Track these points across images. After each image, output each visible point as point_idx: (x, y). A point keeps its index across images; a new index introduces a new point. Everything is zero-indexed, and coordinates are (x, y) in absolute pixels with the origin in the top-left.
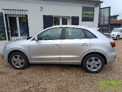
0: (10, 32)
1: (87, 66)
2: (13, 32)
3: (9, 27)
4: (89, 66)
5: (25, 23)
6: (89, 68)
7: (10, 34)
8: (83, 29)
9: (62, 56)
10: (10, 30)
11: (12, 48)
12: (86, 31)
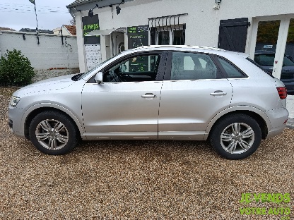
1: (222, 143)
4: (227, 144)
6: (226, 149)
8: (215, 55)
9: (162, 122)
11: (36, 103)
12: (220, 60)
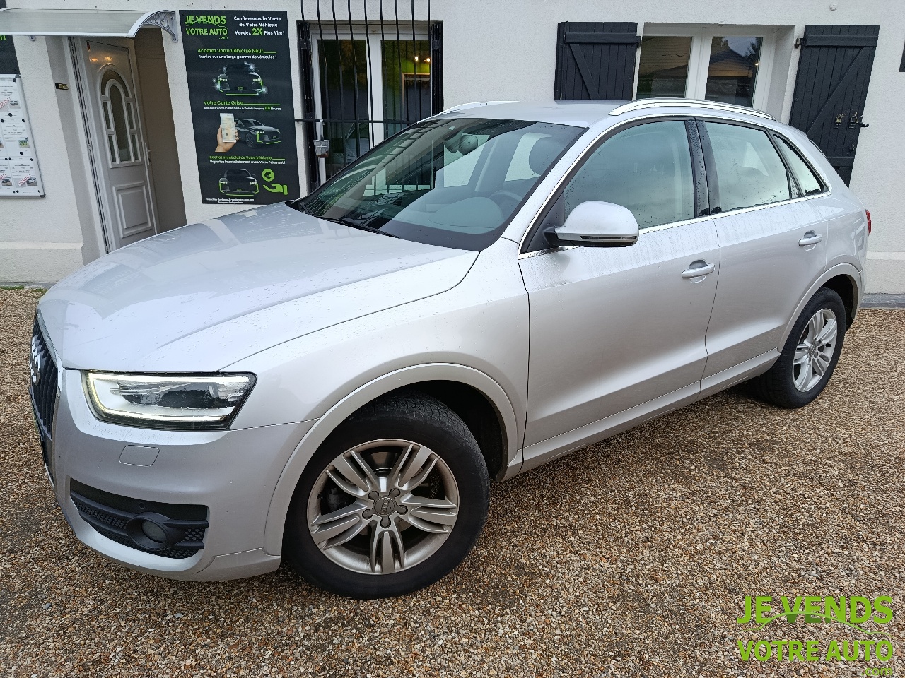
0: (321, 147)
1: (793, 372)
2: (342, 151)
3: (319, 114)
5: (422, 85)
6: (798, 383)
7: (322, 162)
10: (325, 136)
